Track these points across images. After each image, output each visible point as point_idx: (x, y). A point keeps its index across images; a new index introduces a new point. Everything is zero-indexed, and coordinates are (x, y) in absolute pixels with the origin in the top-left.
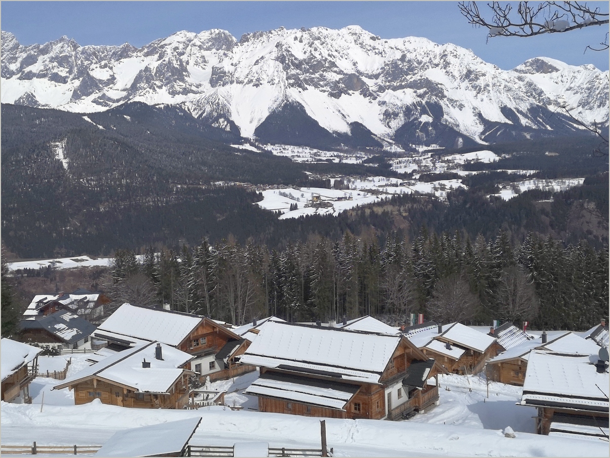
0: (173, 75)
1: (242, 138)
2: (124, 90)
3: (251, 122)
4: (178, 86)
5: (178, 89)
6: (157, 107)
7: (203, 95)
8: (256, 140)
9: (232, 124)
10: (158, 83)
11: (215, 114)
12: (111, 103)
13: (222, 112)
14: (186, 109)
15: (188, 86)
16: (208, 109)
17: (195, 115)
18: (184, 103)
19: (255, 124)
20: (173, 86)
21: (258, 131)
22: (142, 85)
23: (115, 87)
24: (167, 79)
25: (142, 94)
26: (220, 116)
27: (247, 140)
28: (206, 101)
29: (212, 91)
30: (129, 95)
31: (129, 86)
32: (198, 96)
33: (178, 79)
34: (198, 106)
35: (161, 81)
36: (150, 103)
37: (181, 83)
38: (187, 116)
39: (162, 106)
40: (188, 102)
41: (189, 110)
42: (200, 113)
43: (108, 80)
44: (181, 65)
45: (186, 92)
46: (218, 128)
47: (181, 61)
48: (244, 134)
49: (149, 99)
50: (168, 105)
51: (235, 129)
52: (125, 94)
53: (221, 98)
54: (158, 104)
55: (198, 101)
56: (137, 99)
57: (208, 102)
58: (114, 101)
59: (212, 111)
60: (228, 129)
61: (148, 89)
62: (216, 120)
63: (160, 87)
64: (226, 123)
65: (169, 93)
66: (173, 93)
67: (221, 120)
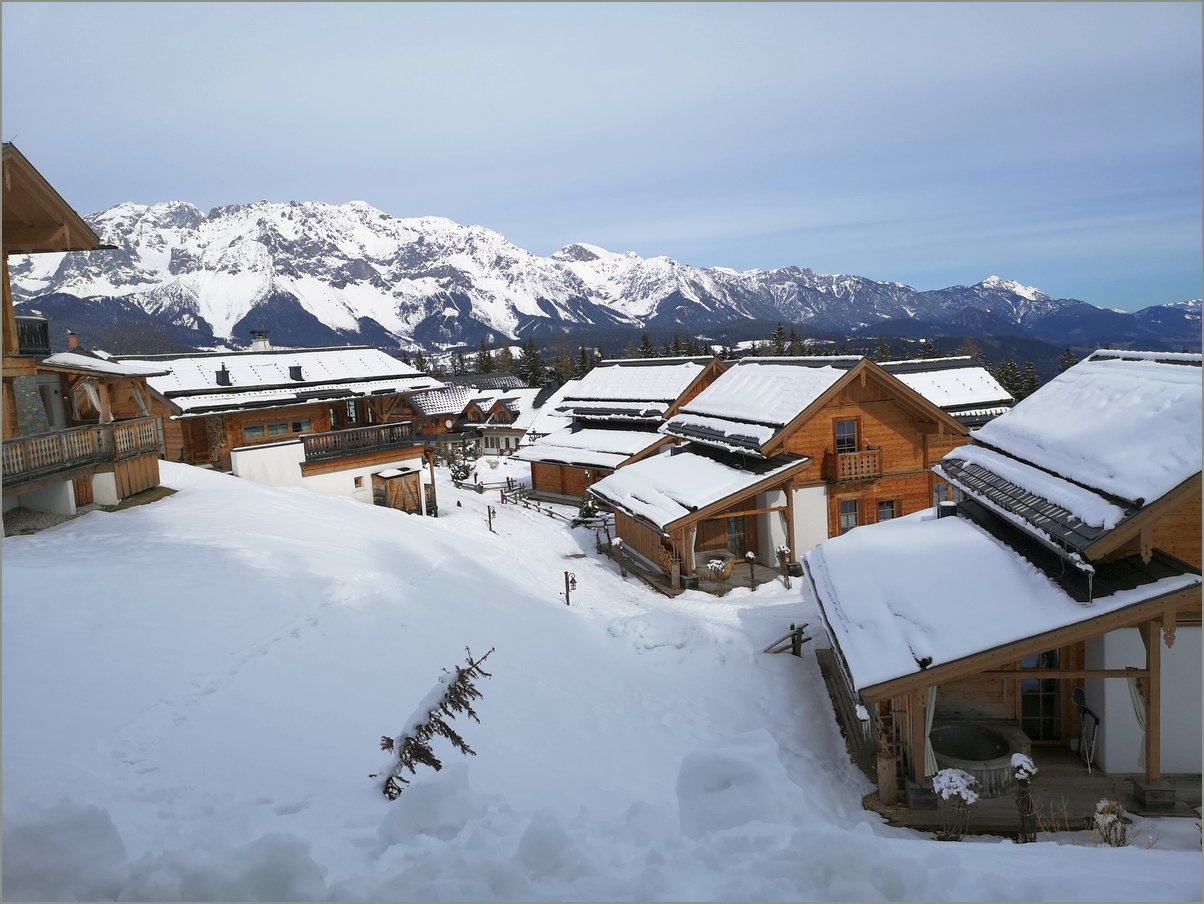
0: (115, 259)
1: (216, 339)
2: (46, 279)
3: (227, 318)
4: (124, 273)
5: (124, 277)
6: (92, 300)
7: (160, 285)
8: (234, 341)
9: (201, 321)
10: (94, 269)
11: (177, 309)
12: (26, 297)
13: (186, 307)
14: (136, 303)
15: (137, 273)
16: (167, 302)
17: (148, 309)
18: (131, 295)
19: (233, 321)
20: (116, 274)
21: (236, 329)
22: (72, 272)
23: (32, 275)
24: (107, 264)
25: (71, 284)
26: (184, 311)
27: (221, 341)
28: (163, 293)
29: (171, 279)
30: (53, 285)
31: (52, 274)
32: (152, 287)
33: (122, 264)
34: (152, 298)
35: (99, 266)
36: (81, 295)
37: (128, 270)
38: (137, 311)
39: (99, 299)
40: (138, 293)
41: (139, 303)
42: (155, 307)
43: (20, 265)
44: (127, 245)
45: (135, 280)
46: (181, 326)
47: (126, 241)
48: (217, 334)
49: (82, 290)
50: (108, 298)
51: (205, 328)
52: (46, 284)
53: (184, 289)
54: (93, 297)
55: (152, 293)
56: (64, 290)
57: (167, 294)
58: (30, 294)
59: (172, 305)
60: (196, 327)
61: (80, 278)
62: (179, 316)
63: (98, 275)
64: (192, 320)
65: (111, 282)
66: (117, 283)
67: (185, 317)
